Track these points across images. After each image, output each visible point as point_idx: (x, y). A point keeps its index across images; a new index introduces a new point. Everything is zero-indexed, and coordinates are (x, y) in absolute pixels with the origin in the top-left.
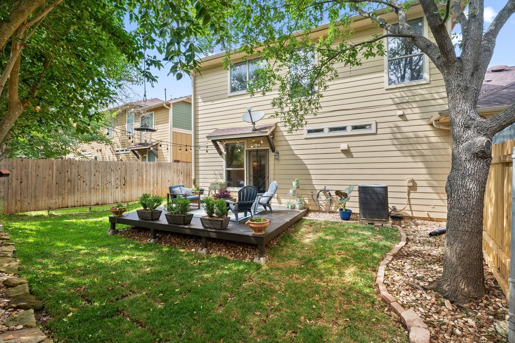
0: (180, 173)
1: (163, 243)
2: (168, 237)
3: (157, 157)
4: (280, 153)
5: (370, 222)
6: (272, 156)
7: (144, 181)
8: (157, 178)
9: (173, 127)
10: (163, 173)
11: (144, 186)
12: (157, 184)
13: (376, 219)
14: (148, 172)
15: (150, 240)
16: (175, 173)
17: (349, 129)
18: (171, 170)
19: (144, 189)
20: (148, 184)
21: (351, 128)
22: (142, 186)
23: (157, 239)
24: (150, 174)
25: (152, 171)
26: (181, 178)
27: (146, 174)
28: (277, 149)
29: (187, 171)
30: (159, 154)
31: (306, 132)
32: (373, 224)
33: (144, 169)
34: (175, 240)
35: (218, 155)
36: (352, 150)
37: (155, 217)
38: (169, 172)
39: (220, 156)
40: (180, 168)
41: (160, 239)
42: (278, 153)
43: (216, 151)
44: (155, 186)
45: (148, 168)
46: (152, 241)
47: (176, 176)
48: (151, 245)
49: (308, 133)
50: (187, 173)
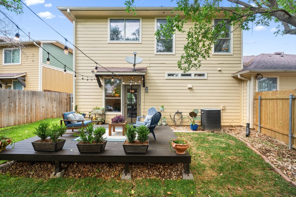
0: (54, 100)
1: (71, 174)
2: (75, 166)
3: (25, 87)
4: (149, 88)
5: (212, 131)
6: (142, 90)
7: (17, 108)
8: (31, 105)
9: (43, 63)
10: (38, 100)
11: (17, 112)
12: (31, 110)
13: (216, 129)
14: (21, 99)
15: (55, 175)
16: (49, 100)
17: (193, 75)
18: (45, 98)
19: (17, 115)
20: (22, 110)
21: (194, 75)
22: (15, 112)
23: (63, 171)
24: (24, 101)
25: (26, 99)
26: (55, 104)
27: (19, 101)
28: (146, 85)
29: (60, 99)
30: (26, 84)
31: (167, 75)
32: (214, 132)
33: (17, 97)
34: (84, 167)
35: (98, 87)
36: (194, 88)
37: (59, 148)
38: (43, 99)
39: (100, 88)
40: (54, 97)
41: (66, 169)
42: (147, 88)
43: (97, 84)
44: (29, 112)
45: (22, 96)
46: (58, 174)
47: (50, 102)
48: (59, 180)
49: (168, 76)
50: (60, 101)
